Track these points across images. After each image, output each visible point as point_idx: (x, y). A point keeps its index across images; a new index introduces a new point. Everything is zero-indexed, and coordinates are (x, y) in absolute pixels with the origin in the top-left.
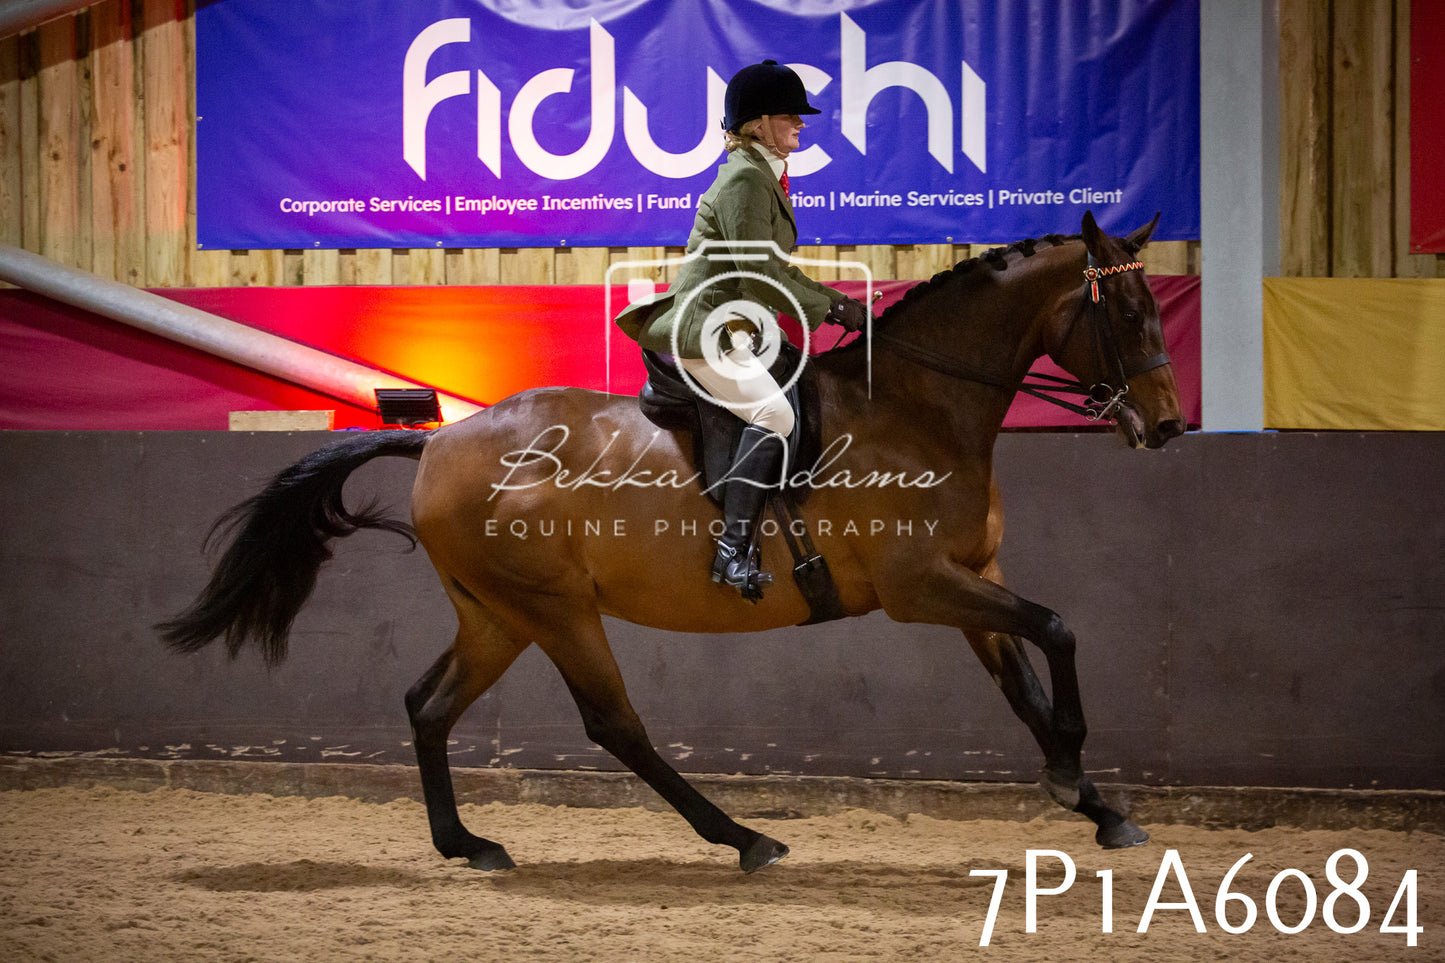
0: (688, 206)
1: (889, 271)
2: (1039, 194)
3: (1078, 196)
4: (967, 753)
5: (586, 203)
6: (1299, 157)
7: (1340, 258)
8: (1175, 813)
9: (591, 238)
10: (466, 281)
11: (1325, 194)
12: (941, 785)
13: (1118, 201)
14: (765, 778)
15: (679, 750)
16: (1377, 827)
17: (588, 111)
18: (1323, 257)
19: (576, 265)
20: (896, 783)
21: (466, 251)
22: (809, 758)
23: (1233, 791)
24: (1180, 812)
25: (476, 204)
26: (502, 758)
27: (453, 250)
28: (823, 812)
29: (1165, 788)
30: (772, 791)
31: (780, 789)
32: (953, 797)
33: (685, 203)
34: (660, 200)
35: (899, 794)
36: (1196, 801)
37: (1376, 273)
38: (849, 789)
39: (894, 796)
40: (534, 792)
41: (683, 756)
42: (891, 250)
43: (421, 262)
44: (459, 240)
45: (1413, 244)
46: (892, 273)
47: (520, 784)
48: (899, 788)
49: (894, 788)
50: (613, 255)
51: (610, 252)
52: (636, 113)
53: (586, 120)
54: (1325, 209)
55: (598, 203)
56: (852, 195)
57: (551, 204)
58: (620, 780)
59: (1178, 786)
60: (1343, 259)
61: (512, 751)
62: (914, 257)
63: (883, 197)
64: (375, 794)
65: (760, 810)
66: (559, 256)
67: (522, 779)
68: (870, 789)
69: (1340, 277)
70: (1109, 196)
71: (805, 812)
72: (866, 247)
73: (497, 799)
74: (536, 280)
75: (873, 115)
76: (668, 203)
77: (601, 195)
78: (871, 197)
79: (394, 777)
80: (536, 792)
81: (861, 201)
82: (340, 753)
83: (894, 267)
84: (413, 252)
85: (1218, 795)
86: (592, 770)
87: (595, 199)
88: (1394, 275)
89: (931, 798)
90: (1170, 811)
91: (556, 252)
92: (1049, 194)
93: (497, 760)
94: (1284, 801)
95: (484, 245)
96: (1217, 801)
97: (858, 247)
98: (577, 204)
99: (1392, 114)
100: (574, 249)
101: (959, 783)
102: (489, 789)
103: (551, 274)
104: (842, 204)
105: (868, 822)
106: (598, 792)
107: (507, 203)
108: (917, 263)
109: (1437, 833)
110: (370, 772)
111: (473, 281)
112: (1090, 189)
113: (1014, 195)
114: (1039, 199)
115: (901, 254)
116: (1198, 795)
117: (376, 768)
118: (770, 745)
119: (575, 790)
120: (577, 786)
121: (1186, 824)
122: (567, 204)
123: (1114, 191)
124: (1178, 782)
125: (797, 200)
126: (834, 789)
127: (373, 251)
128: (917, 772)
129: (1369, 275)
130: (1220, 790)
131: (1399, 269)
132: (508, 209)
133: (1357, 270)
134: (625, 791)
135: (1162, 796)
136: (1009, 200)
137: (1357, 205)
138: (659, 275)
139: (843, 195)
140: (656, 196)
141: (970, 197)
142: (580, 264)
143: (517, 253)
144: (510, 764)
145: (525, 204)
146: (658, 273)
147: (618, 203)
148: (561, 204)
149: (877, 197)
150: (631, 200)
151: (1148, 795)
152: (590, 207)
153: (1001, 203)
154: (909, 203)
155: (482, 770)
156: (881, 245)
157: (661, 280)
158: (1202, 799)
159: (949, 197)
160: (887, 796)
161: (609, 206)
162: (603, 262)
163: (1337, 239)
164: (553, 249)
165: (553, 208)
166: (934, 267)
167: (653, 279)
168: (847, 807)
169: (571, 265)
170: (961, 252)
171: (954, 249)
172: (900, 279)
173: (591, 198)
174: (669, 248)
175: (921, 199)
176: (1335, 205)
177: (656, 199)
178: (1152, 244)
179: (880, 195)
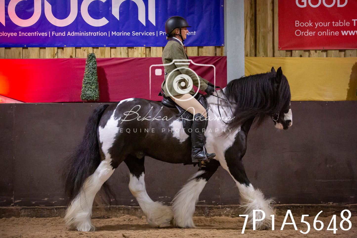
0: (65, 35)
1: (126, 55)
4: (160, 197)
5: (33, 34)
6: (247, 22)
8: (222, 213)
9: (34, 45)
11: (254, 33)
13: (195, 35)
16: (281, 215)
17: (33, 6)
18: (253, 51)
19: (30, 53)
22: (111, 200)
24: (223, 212)
26: (15, 203)
28: (116, 216)
29: (219, 206)
30: (100, 211)
31: (103, 210)
33: (64, 34)
34: (56, 33)
36: (228, 209)
37: (269, 56)
38: (124, 209)
39: (138, 211)
40: (25, 213)
42: (127, 48)
45: (279, 48)
46: (127, 55)
47: (21, 211)
48: (139, 208)
49: (137, 208)
50: (41, 50)
52: (48, 7)
53: (33, 9)
54: (254, 37)
55: (36, 34)
56: (115, 32)
57: (21, 34)
58: (53, 209)
60: (260, 52)
62: (134, 51)
63: (124, 33)
65: (97, 216)
66: (24, 50)
67: (21, 210)
68: (131, 209)
69: (258, 57)
70: (192, 33)
71: (111, 217)
72: (119, 48)
73: (13, 216)
74: (17, 57)
75: (121, 9)
76: (58, 34)
77: (37, 32)
78: (121, 33)
80: (26, 213)
81: (118, 34)
83: (128, 53)
85: (234, 207)
86: (44, 206)
87: (35, 33)
88: (274, 56)
90: (220, 213)
93: (13, 204)
96: (234, 209)
97: (117, 48)
98: (29, 34)
99: (273, 10)
100: (29, 48)
102: (10, 213)
103: (21, 55)
104: (112, 35)
105: (130, 219)
106: (46, 213)
107: (7, 34)
108: (134, 53)
109: (298, 216)
113: (164, 33)
115: (130, 50)
116: (229, 208)
119: (38, 212)
120: (39, 211)
121: (225, 216)
122: (26, 34)
124: (223, 204)
125: (98, 34)
126: (120, 209)
129: (267, 56)
130: (235, 206)
131: (275, 54)
133: (264, 55)
134: (55, 212)
135: (218, 208)
136: (163, 33)
137: (264, 36)
138: (56, 56)
139: (112, 32)
140: (55, 32)
141: (151, 33)
142: (31, 52)
143: (10, 49)
144: (17, 205)
145: (13, 34)
146: (55, 55)
147: (43, 34)
148: (25, 34)
149: (123, 33)
150: (47, 33)
151: (214, 208)
152: (34, 35)
153: (160, 35)
154: (133, 35)
155: (8, 207)
156: (124, 47)
157: (56, 57)
158: (230, 209)
159: (144, 33)
160: (136, 211)
161: (40, 35)
162: (38, 52)
163: (258, 46)
164: (22, 48)
165: (22, 35)
166: (140, 53)
167: (54, 57)
168: (123, 215)
169: (28, 53)
170: (148, 49)
171: (146, 48)
172: (129, 57)
173: (34, 32)
174: (58, 48)
175: (136, 34)
176: (257, 36)
177: (55, 33)
178: (205, 47)
179: (124, 32)
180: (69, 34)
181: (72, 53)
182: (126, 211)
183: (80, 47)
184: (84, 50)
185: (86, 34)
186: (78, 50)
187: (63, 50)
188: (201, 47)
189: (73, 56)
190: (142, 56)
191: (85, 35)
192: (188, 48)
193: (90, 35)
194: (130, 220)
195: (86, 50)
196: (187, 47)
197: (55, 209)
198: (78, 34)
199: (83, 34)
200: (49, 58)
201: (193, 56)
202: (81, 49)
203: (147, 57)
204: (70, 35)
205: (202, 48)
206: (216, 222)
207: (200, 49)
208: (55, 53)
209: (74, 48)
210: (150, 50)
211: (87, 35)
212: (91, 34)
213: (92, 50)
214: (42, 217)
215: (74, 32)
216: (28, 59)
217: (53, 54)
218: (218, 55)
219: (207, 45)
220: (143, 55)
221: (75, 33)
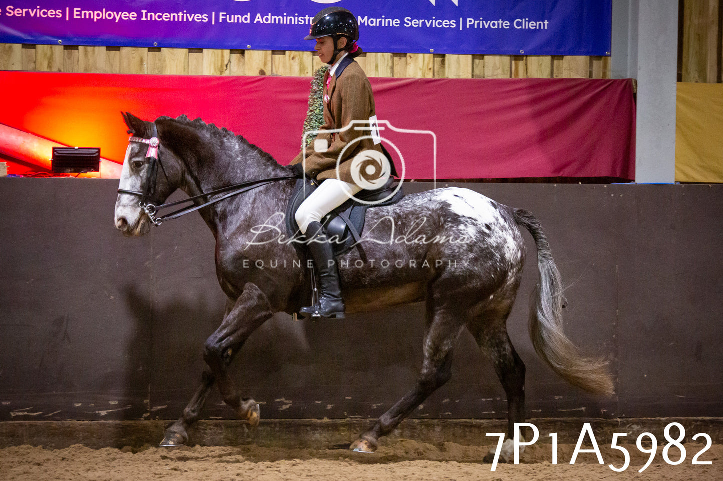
0: (248, 22)
1: (389, 71)
2: (493, 22)
3: (519, 24)
4: (483, 399)
5: (174, 17)
7: (687, 70)
9: (175, 42)
10: (80, 69)
12: (468, 422)
13: (546, 28)
14: (344, 421)
15: (282, 403)
19: (164, 61)
20: (435, 421)
21: (80, 48)
22: (375, 406)
23: (660, 420)
25: (90, 14)
26: (151, 412)
27: (70, 47)
29: (616, 419)
30: (349, 429)
31: (355, 428)
32: (474, 429)
33: (246, 19)
34: (228, 16)
35: (438, 429)
36: (636, 428)
37: (708, 80)
38: (403, 426)
39: (434, 430)
41: (284, 407)
42: (391, 57)
43: (45, 55)
44: (75, 40)
46: (391, 72)
48: (438, 425)
49: (434, 425)
50: (190, 54)
51: (189, 52)
55: (183, 17)
56: (366, 18)
57: (146, 16)
58: (241, 425)
59: (623, 418)
60: (689, 71)
61: (159, 407)
62: (406, 62)
63: (387, 20)
64: (53, 443)
65: (339, 443)
66: (150, 53)
68: (417, 426)
69: (685, 81)
72: (373, 54)
74: (133, 70)
76: (233, 19)
77: (185, 12)
78: (378, 20)
79: (69, 429)
81: (372, 22)
82: (26, 413)
83: (392, 68)
84: (39, 47)
85: (650, 424)
86: (220, 419)
87: (180, 14)
88: (719, 81)
89: (459, 431)
91: (149, 51)
92: (500, 22)
93: (148, 414)
94: (693, 427)
95: (95, 44)
96: (650, 428)
97: (368, 54)
98: (166, 17)
100: (162, 49)
101: (478, 420)
102: (142, 436)
103: (145, 66)
105: (418, 448)
106: (223, 434)
107: (113, 14)
108: (408, 67)
110: (50, 426)
111: (86, 70)
112: (527, 19)
113: (476, 22)
114: (494, 25)
115: (396, 59)
116: (637, 423)
117: (55, 423)
118: (347, 398)
119: (207, 433)
120: (209, 430)
121: (629, 443)
122: (159, 17)
123: (543, 21)
124: (624, 415)
127: (7, 45)
128: (450, 413)
129: (705, 81)
130: (651, 420)
132: (114, 17)
133: (698, 79)
134: (244, 433)
135: (614, 425)
136: (474, 23)
137: (699, 35)
138: (226, 70)
140: (225, 14)
141: (446, 22)
142: (166, 59)
143: (119, 50)
144: (157, 417)
145: (127, 16)
146: (225, 68)
147: (197, 18)
148: (155, 17)
149: (383, 20)
150: (207, 16)
151: (605, 424)
152: (176, 20)
153: (468, 27)
154: (405, 25)
155: (137, 422)
156: (384, 54)
157: (226, 74)
158: (640, 426)
159: (432, 22)
160: (429, 430)
161: (190, 20)
162: (185, 59)
163: (685, 57)
164: (147, 49)
165: (149, 19)
166: (420, 69)
167: (221, 72)
168: (402, 439)
169: (159, 60)
170: (438, 60)
171: (434, 57)
172: (396, 77)
173: (177, 13)
174: (232, 51)
175: (413, 23)
176: (684, 35)
177: (225, 16)
178: (567, 58)
179: (385, 19)
180: (258, 18)
181: (265, 64)
182: (407, 432)
183: (283, 51)
184: (293, 58)
185: (298, 21)
186: (278, 57)
187: (244, 56)
188: (558, 56)
189: (265, 71)
190: (424, 76)
191: (296, 23)
192: (529, 58)
193: (307, 23)
194: (418, 452)
195: (297, 58)
196: (527, 56)
197: (244, 426)
198: (279, 19)
199: (291, 20)
200: (211, 75)
201: (541, 77)
202: (284, 54)
203: (436, 77)
204: (262, 22)
205: (560, 60)
206: (611, 456)
207: (556, 62)
208: (226, 63)
209: (270, 52)
210: (443, 62)
211: (300, 23)
212: (309, 20)
213: (311, 58)
214: (216, 445)
215: (270, 14)
216: (159, 74)
217: (219, 64)
218: (594, 77)
219: (574, 52)
220: (427, 72)
221: (273, 18)
